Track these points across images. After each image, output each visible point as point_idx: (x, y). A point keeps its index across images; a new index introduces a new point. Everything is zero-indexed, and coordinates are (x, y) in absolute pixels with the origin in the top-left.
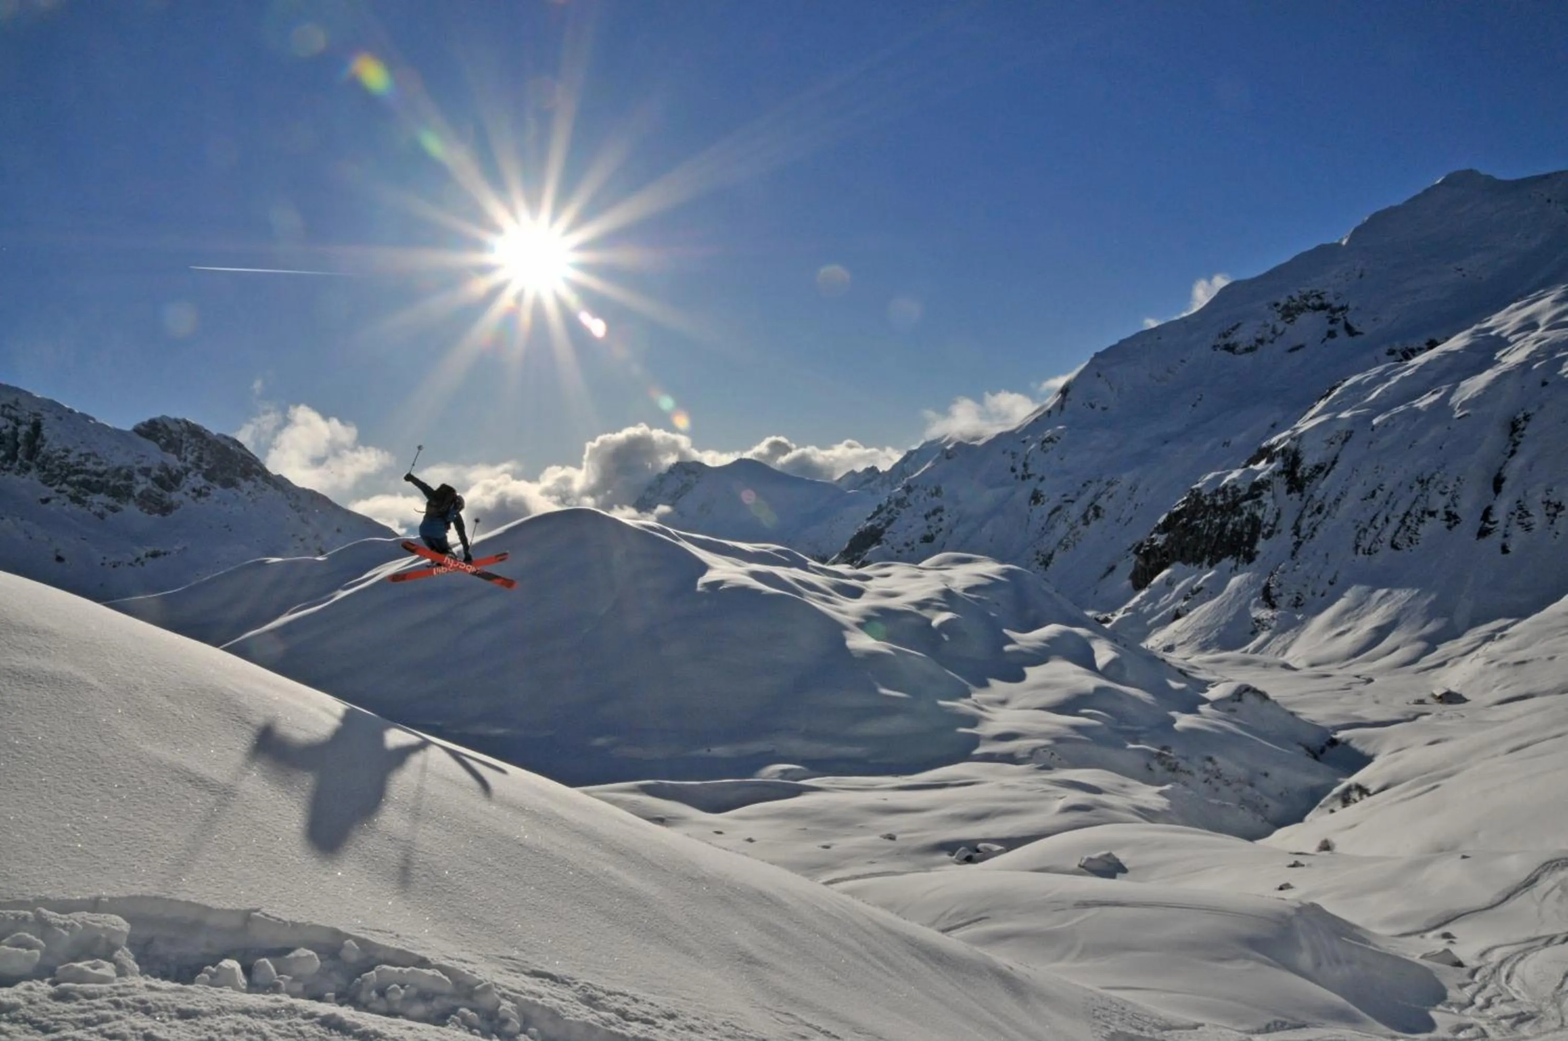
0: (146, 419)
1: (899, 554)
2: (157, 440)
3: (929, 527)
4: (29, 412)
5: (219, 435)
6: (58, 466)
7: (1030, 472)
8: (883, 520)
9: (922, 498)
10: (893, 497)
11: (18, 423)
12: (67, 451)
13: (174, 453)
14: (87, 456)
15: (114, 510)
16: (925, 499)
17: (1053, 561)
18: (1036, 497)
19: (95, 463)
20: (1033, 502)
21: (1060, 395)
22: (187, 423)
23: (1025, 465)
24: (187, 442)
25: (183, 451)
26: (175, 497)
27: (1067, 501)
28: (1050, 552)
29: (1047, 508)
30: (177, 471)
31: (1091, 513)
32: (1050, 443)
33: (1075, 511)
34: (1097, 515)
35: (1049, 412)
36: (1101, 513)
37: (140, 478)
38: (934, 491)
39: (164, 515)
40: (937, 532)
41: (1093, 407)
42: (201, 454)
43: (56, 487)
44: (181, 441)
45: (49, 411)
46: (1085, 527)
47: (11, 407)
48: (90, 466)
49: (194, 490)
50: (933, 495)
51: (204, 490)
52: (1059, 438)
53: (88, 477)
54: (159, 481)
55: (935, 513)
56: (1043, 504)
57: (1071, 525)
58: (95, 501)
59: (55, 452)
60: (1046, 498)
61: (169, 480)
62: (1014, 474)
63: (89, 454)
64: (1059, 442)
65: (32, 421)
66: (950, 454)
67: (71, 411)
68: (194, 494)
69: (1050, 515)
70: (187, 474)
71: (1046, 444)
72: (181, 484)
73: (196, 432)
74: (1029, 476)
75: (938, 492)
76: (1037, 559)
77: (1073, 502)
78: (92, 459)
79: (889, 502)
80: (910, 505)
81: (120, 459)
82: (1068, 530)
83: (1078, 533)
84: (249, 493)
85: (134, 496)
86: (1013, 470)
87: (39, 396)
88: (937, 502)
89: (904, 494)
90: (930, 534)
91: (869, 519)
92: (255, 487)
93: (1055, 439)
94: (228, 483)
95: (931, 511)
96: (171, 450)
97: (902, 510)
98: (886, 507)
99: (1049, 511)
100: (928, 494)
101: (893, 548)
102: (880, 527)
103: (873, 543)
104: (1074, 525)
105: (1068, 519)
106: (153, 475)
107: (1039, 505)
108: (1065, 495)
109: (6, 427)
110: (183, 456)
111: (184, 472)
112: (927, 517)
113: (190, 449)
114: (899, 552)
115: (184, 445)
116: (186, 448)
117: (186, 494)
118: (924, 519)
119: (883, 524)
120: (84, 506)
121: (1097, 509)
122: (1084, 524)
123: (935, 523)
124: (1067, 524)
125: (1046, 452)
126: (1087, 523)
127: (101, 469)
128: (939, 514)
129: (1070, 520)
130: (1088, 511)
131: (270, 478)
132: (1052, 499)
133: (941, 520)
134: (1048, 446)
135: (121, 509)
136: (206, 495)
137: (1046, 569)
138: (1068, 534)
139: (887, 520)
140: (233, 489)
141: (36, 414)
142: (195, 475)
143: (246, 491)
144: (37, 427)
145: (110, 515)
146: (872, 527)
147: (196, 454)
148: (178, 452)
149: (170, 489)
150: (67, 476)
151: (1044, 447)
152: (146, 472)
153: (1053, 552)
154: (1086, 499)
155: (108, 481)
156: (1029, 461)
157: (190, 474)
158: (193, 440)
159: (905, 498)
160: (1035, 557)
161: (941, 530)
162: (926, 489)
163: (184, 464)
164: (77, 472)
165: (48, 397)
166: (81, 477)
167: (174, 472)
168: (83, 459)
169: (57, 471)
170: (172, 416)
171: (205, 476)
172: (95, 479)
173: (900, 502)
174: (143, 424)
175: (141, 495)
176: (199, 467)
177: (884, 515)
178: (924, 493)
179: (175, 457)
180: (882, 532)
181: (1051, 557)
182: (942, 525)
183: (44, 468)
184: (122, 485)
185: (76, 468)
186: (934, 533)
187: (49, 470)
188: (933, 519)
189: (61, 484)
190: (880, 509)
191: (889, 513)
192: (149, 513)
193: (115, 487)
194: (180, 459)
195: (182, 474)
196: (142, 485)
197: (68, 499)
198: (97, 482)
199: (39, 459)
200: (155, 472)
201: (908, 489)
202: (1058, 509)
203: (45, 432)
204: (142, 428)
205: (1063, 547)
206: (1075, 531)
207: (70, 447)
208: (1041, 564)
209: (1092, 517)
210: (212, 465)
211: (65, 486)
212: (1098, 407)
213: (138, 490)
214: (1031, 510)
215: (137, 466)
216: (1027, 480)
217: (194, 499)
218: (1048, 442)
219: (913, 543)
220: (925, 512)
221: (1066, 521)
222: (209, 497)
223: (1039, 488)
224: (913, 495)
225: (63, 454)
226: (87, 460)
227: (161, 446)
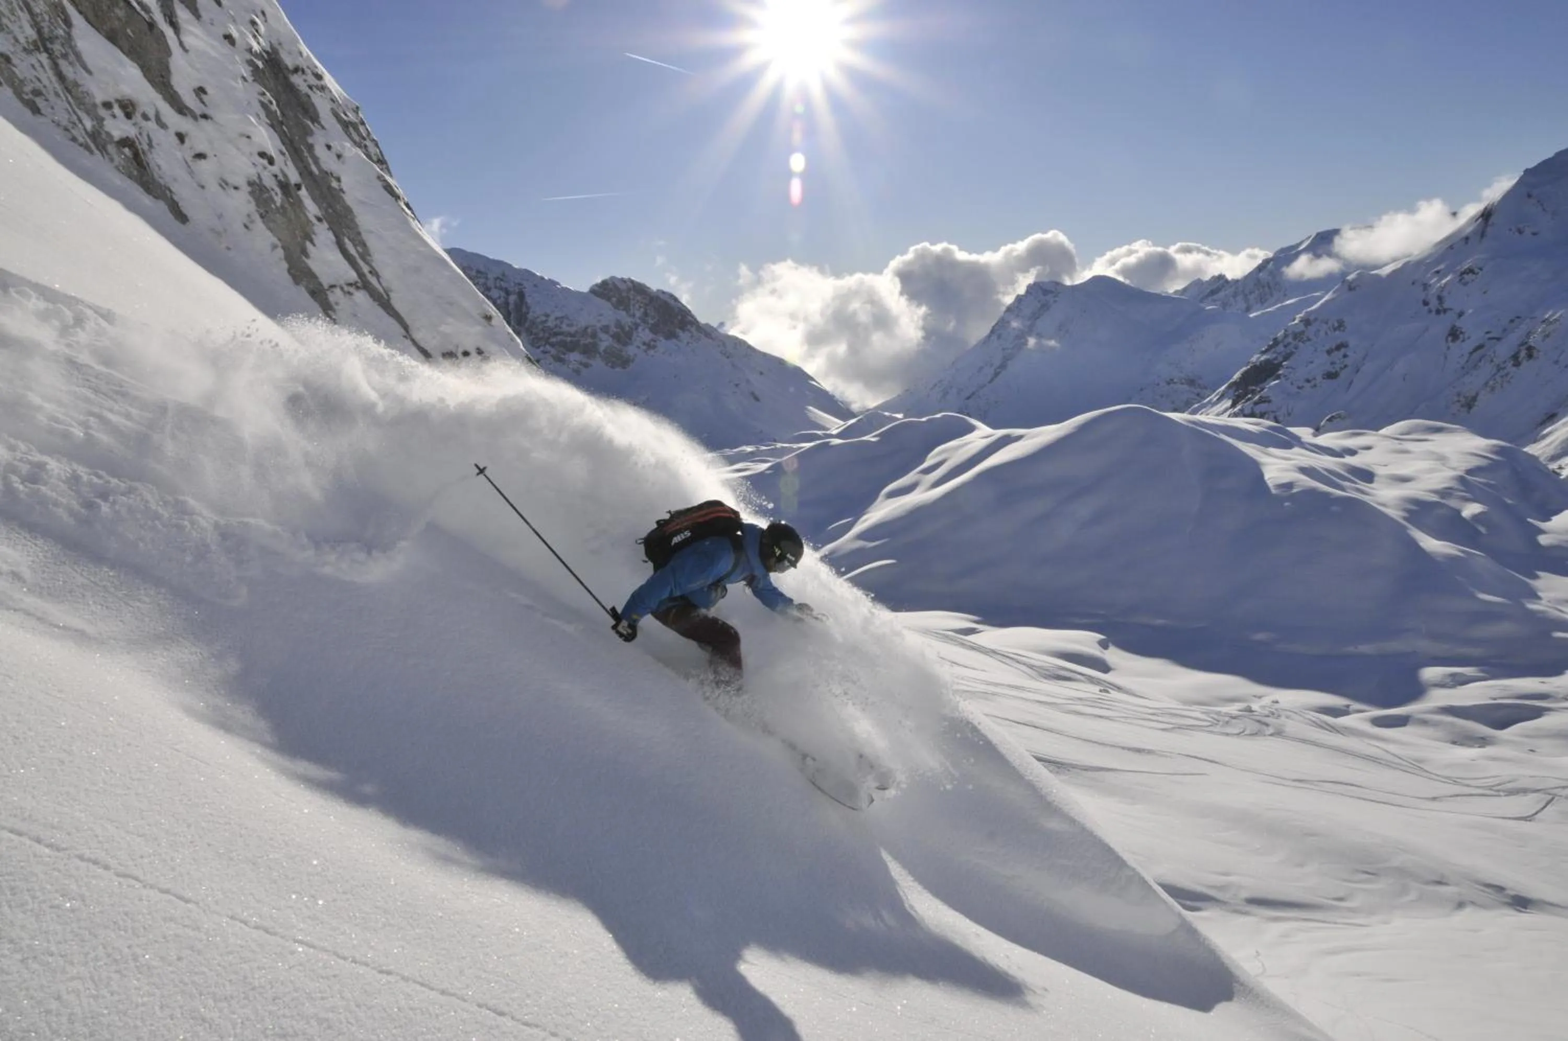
0: (599, 280)
1: (1300, 391)
2: (609, 299)
3: (1333, 363)
4: (514, 282)
5: (658, 291)
6: (543, 330)
7: (1446, 306)
8: (1279, 354)
9: (1322, 333)
10: (1290, 332)
11: (508, 293)
12: (547, 316)
13: (624, 310)
14: (561, 319)
15: (586, 366)
16: (1326, 333)
17: (1476, 403)
18: (1454, 334)
19: (568, 325)
20: (1450, 339)
21: (1480, 220)
22: (632, 282)
23: (1440, 298)
24: (634, 299)
25: (631, 307)
26: (631, 350)
27: (1490, 339)
28: (1473, 394)
29: (1469, 346)
30: (629, 327)
31: (1523, 354)
32: (1470, 275)
33: (1503, 350)
34: (1530, 356)
35: (1467, 239)
36: (1535, 354)
37: (603, 336)
38: (1336, 325)
39: (624, 368)
40: (1341, 369)
41: (1520, 232)
42: (646, 310)
43: (542, 348)
44: (629, 299)
45: (528, 280)
46: (1514, 369)
47: (502, 280)
48: (565, 328)
49: (644, 344)
50: (1335, 329)
51: (652, 343)
52: (1481, 269)
53: (565, 338)
54: (616, 337)
55: (1338, 348)
56: (1463, 341)
57: (1498, 365)
58: (572, 359)
59: (538, 317)
60: (1466, 336)
61: (623, 336)
62: (1426, 308)
63: (562, 317)
64: (1481, 273)
65: (517, 290)
66: (1353, 285)
67: (542, 278)
68: (644, 347)
69: (1471, 353)
70: (636, 329)
71: (1465, 276)
72: (633, 338)
73: (639, 289)
74: (1445, 311)
75: (1341, 325)
76: (1459, 401)
77: (1498, 339)
78: (566, 321)
79: (1286, 336)
80: (1309, 340)
81: (584, 320)
82: (1495, 370)
83: (1507, 375)
84: (688, 343)
85: (600, 353)
86: (1426, 303)
87: (516, 267)
88: (1339, 337)
89: (1302, 327)
90: (1334, 371)
91: (1263, 353)
92: (692, 336)
93: (1476, 270)
94: (671, 335)
95: (1334, 347)
96: (621, 308)
97: (1301, 344)
98: (1283, 341)
99: (1471, 349)
100: (1329, 328)
101: (1292, 384)
102: (1276, 362)
103: (1269, 376)
104: (1502, 366)
105: (1495, 360)
106: (611, 333)
107: (1458, 342)
108: (1487, 333)
109: (499, 298)
110: (632, 312)
111: (634, 327)
112: (1329, 352)
113: (637, 306)
114: (1299, 388)
115: (632, 302)
116: (634, 305)
117: (638, 347)
118: (1325, 355)
119: (1280, 359)
120: (564, 364)
121: (1530, 349)
122: (1514, 365)
123: (1339, 359)
124: (1493, 364)
125: (1466, 284)
126: (1517, 364)
127: (572, 330)
128: (1343, 350)
129: (1496, 361)
130: (1518, 353)
131: (700, 327)
132: (1474, 336)
133: (1345, 356)
134: (1467, 277)
135: (591, 365)
136: (654, 347)
137: (1469, 412)
138: (1495, 374)
139: (1284, 354)
140: (674, 340)
141: (520, 284)
142: (643, 330)
143: (685, 341)
144: (521, 295)
145: (584, 371)
146: (1267, 361)
147: (642, 310)
148: (627, 309)
149: (625, 344)
150: (549, 338)
151: (1463, 278)
152: (605, 329)
153: (1477, 394)
154: (1513, 339)
155: (579, 341)
156: (1445, 294)
157: (640, 329)
158: (639, 298)
159: (1303, 332)
160: (1456, 399)
161: (1346, 366)
162: (1327, 323)
163: (633, 320)
164: (556, 334)
165: (524, 267)
166: (559, 338)
167: (627, 329)
168: (558, 322)
169: (541, 335)
170: (619, 276)
171: (651, 330)
172: (569, 339)
173: (1297, 336)
174: (597, 285)
175: (605, 351)
176: (645, 322)
177: (1280, 348)
178: (1325, 326)
179: (624, 313)
180: (1280, 365)
181: (1474, 399)
182: (1347, 361)
183: (531, 333)
184: (590, 343)
185: (555, 330)
186: (1338, 369)
187: (535, 334)
188: (1338, 355)
189: (545, 345)
190: (1276, 342)
191: (1285, 346)
192: (612, 367)
193: (585, 345)
194: (630, 316)
195: (632, 329)
196: (606, 341)
197: (552, 360)
198: (571, 342)
199: (527, 325)
200: (613, 329)
201: (1306, 322)
202: (1480, 347)
203: (529, 300)
204: (596, 288)
205: (1488, 389)
206: (1502, 373)
207: (548, 312)
208: (1462, 406)
209: (1524, 357)
210: (656, 320)
211: (548, 348)
212: (1528, 231)
213: (603, 346)
214: (1449, 348)
215: (599, 325)
216: (1442, 315)
217: (646, 351)
218: (1468, 273)
219: (1315, 379)
220: (1327, 347)
221: (1492, 361)
222: (656, 349)
223: (1458, 324)
224: (1312, 329)
225: (544, 318)
226: (562, 323)
227: (613, 304)
